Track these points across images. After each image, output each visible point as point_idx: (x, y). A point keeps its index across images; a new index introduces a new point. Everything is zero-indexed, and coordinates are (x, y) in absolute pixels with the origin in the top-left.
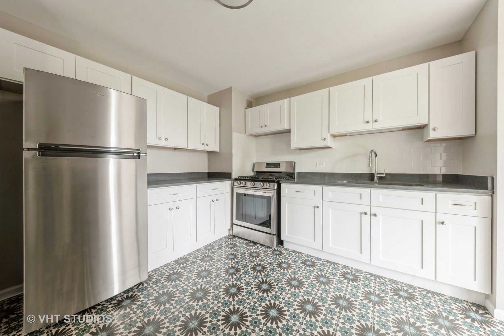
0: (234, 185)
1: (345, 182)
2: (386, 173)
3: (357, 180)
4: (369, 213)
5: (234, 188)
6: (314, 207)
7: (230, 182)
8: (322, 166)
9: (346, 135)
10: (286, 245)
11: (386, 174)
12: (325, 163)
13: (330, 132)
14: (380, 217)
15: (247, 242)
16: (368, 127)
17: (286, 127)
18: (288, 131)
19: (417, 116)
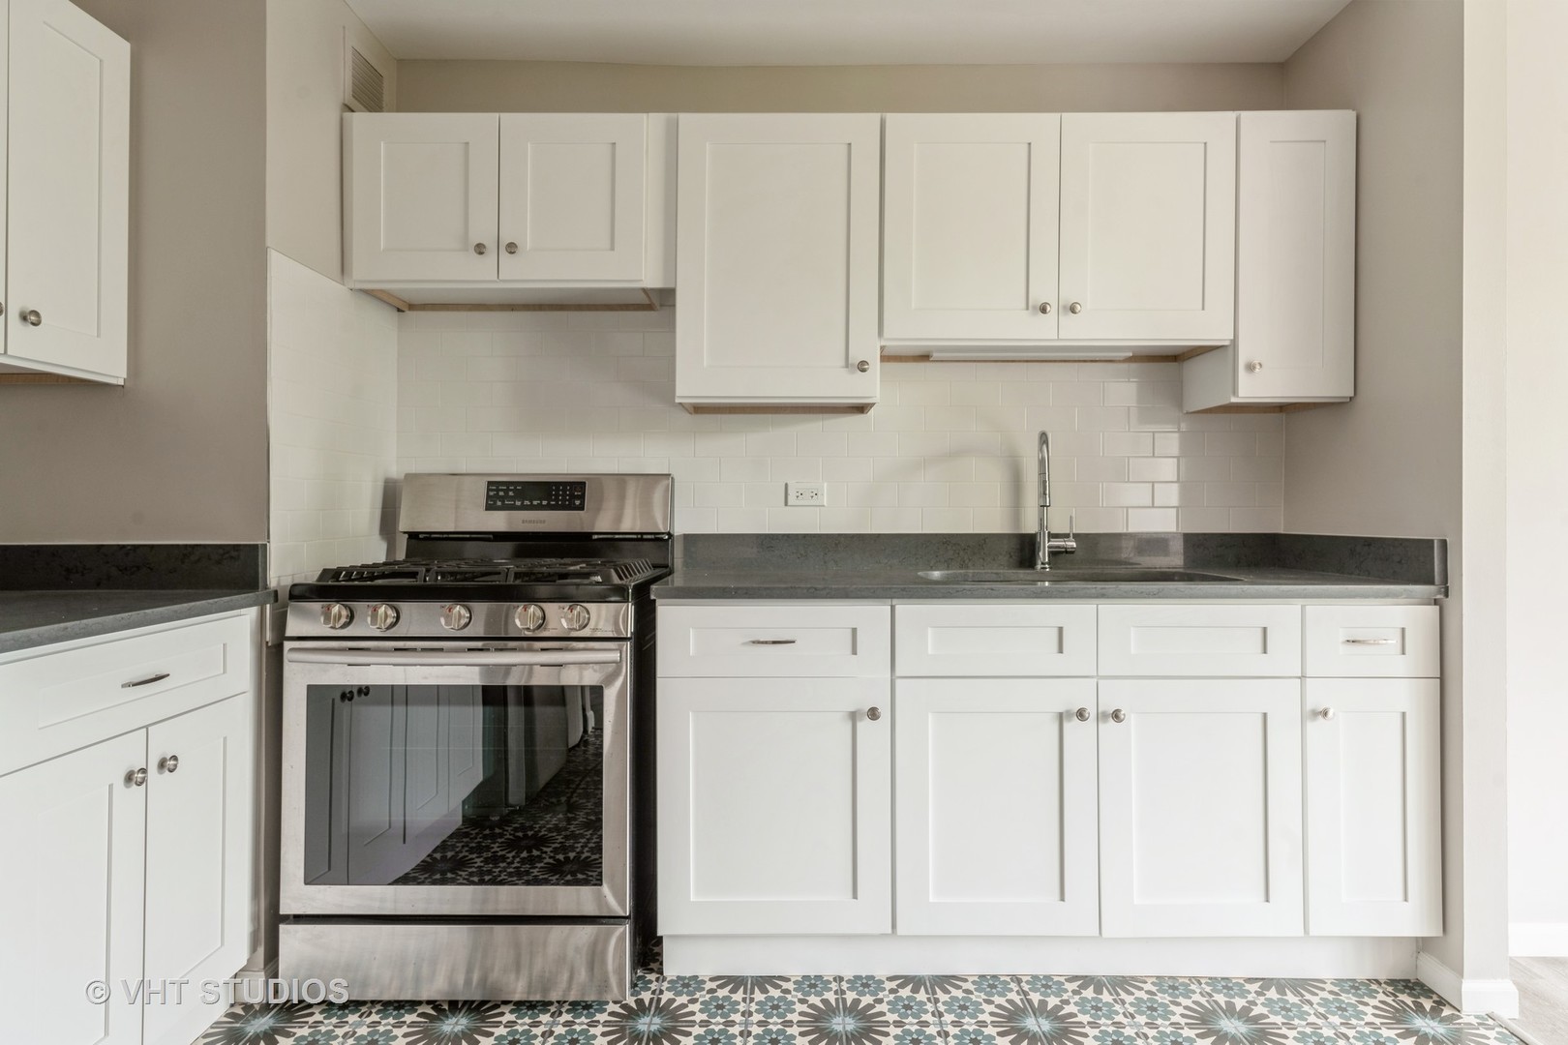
0: (288, 633)
1: (936, 574)
2: (1074, 532)
3: (967, 567)
4: (1091, 712)
5: (287, 655)
6: (854, 717)
7: (252, 613)
8: (812, 502)
9: (924, 357)
10: (676, 962)
11: (1077, 537)
12: (825, 485)
13: (886, 334)
14: (1131, 720)
15: (409, 1018)
16: (1043, 332)
17: (650, 278)
18: (659, 302)
19: (1203, 309)
